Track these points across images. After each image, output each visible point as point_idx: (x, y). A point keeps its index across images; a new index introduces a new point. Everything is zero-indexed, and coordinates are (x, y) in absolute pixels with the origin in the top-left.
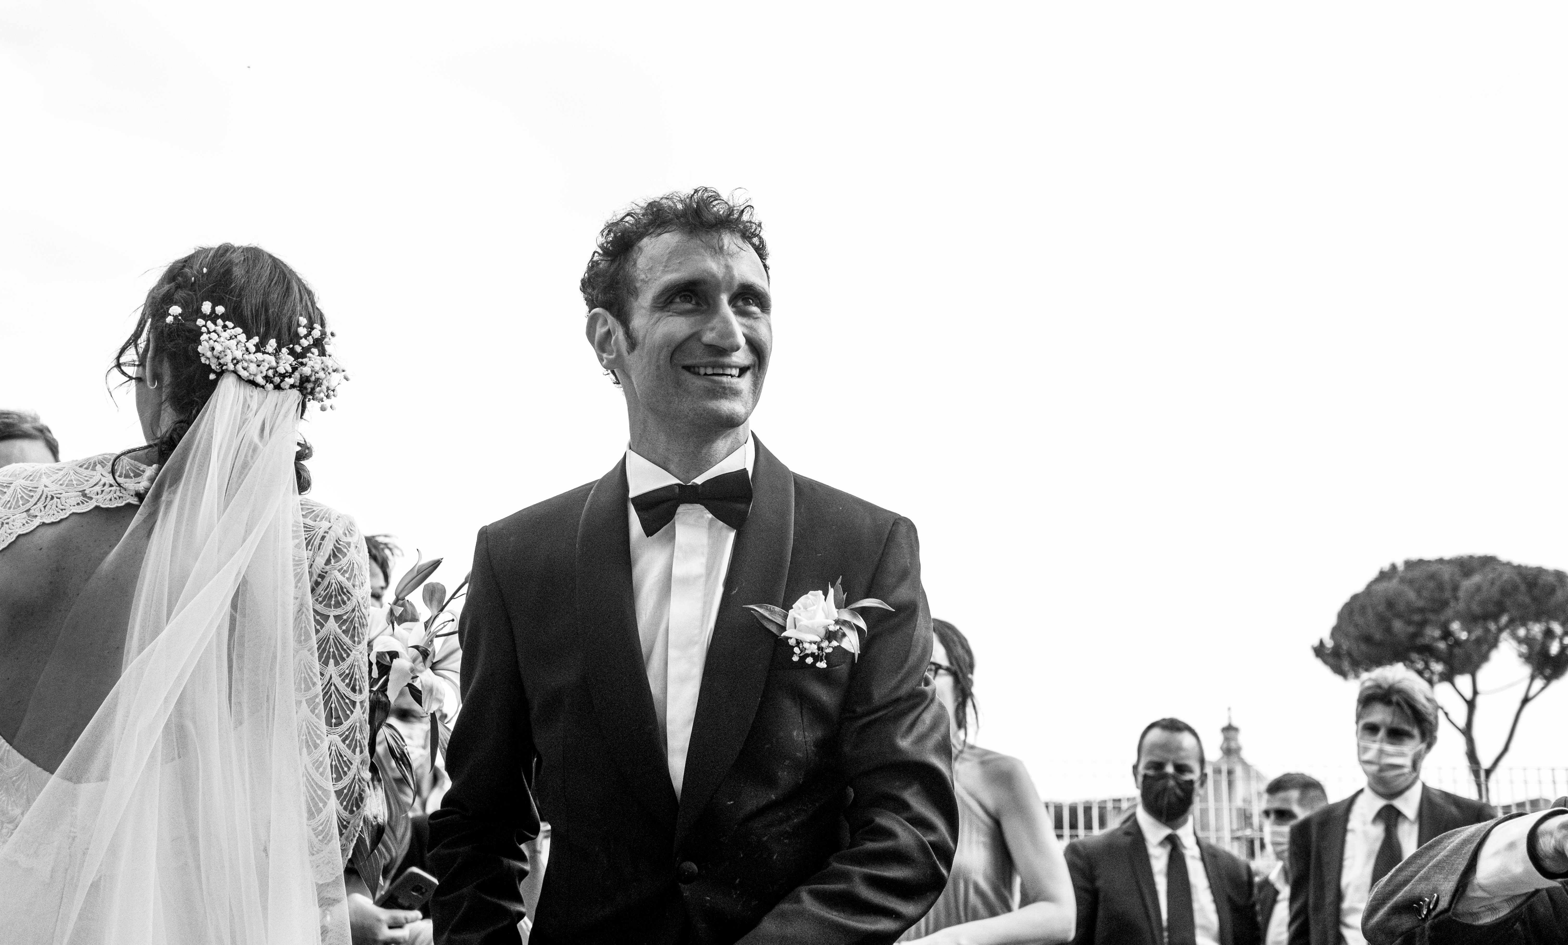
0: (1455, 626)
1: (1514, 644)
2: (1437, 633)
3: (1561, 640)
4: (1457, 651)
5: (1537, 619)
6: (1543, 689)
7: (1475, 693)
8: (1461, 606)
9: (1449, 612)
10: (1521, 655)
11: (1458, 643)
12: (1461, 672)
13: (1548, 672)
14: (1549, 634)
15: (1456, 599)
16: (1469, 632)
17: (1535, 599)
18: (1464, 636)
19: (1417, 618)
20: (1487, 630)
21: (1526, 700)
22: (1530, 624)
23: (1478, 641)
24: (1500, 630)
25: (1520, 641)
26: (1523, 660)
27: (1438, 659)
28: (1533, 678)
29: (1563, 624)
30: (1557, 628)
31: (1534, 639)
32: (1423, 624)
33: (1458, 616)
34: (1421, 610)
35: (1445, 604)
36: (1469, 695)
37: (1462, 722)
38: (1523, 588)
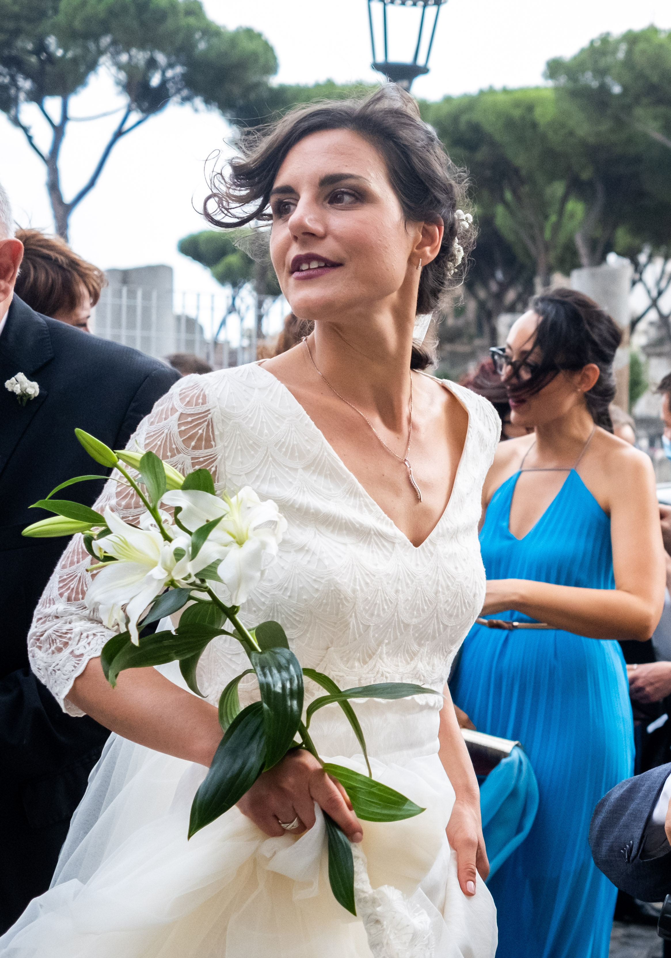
0: (52, 41)
1: (114, 70)
2: (30, 46)
3: (163, 73)
4: (49, 68)
5: (142, 47)
6: (139, 123)
7: (65, 118)
8: (60, 18)
9: (47, 24)
10: (118, 83)
11: (51, 59)
12: (52, 93)
13: (146, 105)
14: (152, 64)
15: (56, 11)
16: (66, 51)
17: (143, 24)
18: (60, 53)
19: (10, 25)
20: (86, 49)
21: (119, 134)
22: (134, 51)
23: (75, 61)
24: (100, 53)
25: (120, 67)
26: (120, 88)
27: (27, 76)
28: (129, 111)
29: (168, 55)
30: (161, 58)
31: (136, 67)
32: (17, 33)
33: (56, 30)
34: (16, 17)
35: (42, 14)
36: (57, 119)
37: (45, 147)
38: (132, 10)
